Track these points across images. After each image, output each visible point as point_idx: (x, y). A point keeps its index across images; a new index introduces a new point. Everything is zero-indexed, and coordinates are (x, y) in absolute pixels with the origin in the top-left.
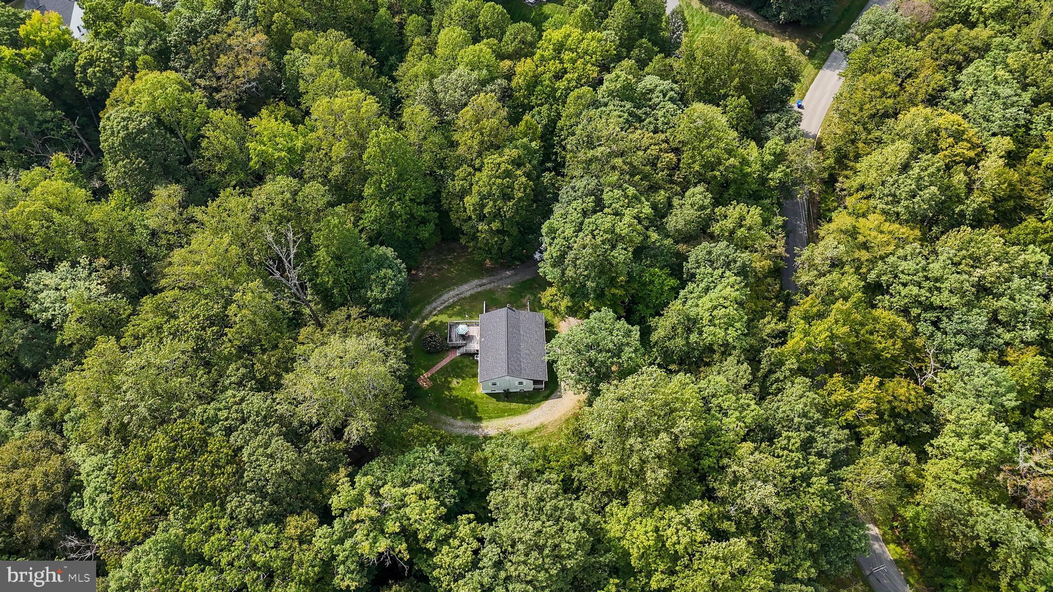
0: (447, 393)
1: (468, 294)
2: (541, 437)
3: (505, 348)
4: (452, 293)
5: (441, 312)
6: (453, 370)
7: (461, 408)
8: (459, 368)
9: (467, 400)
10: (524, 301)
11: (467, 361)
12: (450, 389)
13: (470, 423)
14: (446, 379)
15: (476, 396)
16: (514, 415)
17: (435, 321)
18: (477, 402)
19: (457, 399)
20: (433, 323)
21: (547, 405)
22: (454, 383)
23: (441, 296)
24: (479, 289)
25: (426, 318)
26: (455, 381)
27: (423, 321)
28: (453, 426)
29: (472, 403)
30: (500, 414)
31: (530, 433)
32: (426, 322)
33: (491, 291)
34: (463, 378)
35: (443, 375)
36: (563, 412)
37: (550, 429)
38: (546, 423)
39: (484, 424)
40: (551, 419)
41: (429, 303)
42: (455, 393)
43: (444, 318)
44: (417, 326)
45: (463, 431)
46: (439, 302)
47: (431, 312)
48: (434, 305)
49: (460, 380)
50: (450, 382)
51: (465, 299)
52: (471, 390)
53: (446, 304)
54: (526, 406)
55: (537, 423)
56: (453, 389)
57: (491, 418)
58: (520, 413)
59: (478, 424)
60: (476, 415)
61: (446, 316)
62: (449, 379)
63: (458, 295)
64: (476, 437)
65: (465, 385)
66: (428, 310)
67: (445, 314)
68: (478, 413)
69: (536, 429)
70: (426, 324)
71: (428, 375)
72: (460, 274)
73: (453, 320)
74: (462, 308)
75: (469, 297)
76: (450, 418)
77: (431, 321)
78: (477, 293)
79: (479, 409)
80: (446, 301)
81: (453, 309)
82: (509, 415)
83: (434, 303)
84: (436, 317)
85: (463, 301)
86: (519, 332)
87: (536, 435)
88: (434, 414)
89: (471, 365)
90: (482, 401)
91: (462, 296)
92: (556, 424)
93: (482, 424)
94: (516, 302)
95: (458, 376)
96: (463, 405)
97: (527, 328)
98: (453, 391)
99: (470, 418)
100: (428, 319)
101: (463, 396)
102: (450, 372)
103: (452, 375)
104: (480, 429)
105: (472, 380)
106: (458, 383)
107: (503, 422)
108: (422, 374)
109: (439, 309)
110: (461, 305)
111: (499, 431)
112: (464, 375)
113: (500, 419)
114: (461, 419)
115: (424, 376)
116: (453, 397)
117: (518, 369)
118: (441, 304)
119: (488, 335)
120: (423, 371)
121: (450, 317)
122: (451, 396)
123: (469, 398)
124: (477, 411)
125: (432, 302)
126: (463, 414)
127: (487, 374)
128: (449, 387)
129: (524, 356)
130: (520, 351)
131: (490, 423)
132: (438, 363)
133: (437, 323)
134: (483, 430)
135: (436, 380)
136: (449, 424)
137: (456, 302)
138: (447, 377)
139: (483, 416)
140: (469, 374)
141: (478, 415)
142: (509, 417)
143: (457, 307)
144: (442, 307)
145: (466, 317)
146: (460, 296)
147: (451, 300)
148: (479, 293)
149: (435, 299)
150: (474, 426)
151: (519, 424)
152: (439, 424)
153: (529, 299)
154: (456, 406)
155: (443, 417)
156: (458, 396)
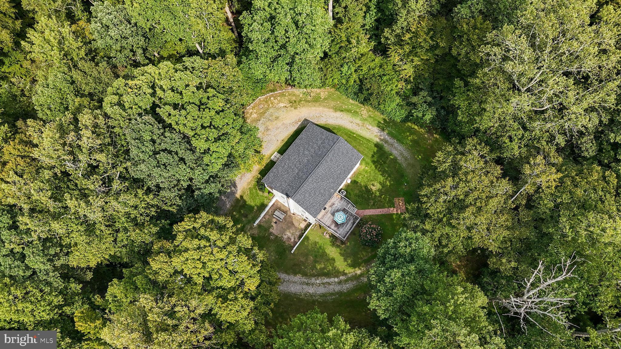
0: (388, 183)
1: (298, 278)
2: (343, 103)
3: (323, 162)
4: (311, 290)
5: (337, 273)
7: (385, 163)
8: (363, 197)
9: (376, 167)
10: (256, 232)
12: (383, 184)
13: (387, 148)
14: (380, 196)
15: (367, 164)
16: (349, 131)
17: (350, 266)
18: (369, 160)
19: (383, 173)
20: (354, 265)
21: (320, 121)
22: (376, 187)
23: (323, 295)
24: (283, 276)
25: (356, 278)
26: (374, 188)
28: (401, 154)
29: (374, 162)
31: (349, 111)
32: (359, 272)
34: (366, 187)
35: (379, 201)
36: (314, 108)
37: (333, 104)
38: (332, 110)
39: (376, 140)
40: (326, 109)
41: (340, 293)
42: (381, 178)
43: (341, 264)
45: (396, 145)
46: (332, 288)
47: (346, 281)
48: (337, 288)
50: (379, 190)
51: (305, 274)
52: (366, 172)
53: (326, 280)
55: (339, 114)
56: (380, 183)
57: (368, 140)
58: (344, 129)
59: (381, 142)
60: (377, 151)
61: (335, 264)
62: (378, 194)
63: (307, 284)
64: (389, 134)
65: (369, 180)
66: (347, 285)
67: (334, 268)
68: (375, 151)
69: (342, 111)
70: (360, 269)
71: (393, 211)
72: (286, 312)
73: (333, 252)
74: (316, 262)
75: (299, 272)
76: (400, 162)
77: (353, 270)
78: (289, 274)
79: (372, 153)
80: (323, 283)
81: (324, 268)
82: (354, 133)
83: (336, 290)
84: (345, 272)
85: (308, 271)
86: (298, 172)
87: (346, 107)
88: (410, 173)
89: (352, 193)
90: (365, 158)
91: (304, 280)
92: (325, 104)
93: (378, 140)
94: (264, 237)
95: (368, 191)
96: (381, 165)
97: (288, 173)
98: (382, 182)
99: (384, 151)
100: (354, 274)
101: (377, 171)
102: (373, 200)
103: (373, 195)
104: (382, 138)
105: (359, 180)
106: (373, 185)
107: (361, 132)
108: (397, 214)
109: (336, 280)
110: (314, 267)
111: (370, 127)
112: (364, 188)
113: (361, 135)
114: (391, 155)
115: (397, 211)
116: (385, 176)
117: (326, 141)
118: (331, 285)
119: (325, 190)
120: (394, 216)
121: (334, 260)
122: (386, 179)
123: (373, 166)
124: (374, 152)
125: (337, 293)
126: (387, 158)
127: (353, 156)
128: (383, 187)
129: (312, 150)
130: (312, 156)
131: (371, 137)
132: (377, 215)
133: (349, 261)
134: (381, 136)
135: (390, 201)
136: (403, 157)
137: (315, 276)
138: (379, 197)
139: (373, 146)
140: (358, 186)
141: (376, 149)
142: (354, 132)
143: (318, 267)
144: (332, 280)
145: (320, 247)
146: (306, 281)
147: (318, 282)
148: (287, 272)
149: (332, 294)
150: (385, 143)
151: (352, 122)
152: (412, 162)
153: (251, 228)
154: (388, 167)
155: (404, 165)
156: (381, 175)
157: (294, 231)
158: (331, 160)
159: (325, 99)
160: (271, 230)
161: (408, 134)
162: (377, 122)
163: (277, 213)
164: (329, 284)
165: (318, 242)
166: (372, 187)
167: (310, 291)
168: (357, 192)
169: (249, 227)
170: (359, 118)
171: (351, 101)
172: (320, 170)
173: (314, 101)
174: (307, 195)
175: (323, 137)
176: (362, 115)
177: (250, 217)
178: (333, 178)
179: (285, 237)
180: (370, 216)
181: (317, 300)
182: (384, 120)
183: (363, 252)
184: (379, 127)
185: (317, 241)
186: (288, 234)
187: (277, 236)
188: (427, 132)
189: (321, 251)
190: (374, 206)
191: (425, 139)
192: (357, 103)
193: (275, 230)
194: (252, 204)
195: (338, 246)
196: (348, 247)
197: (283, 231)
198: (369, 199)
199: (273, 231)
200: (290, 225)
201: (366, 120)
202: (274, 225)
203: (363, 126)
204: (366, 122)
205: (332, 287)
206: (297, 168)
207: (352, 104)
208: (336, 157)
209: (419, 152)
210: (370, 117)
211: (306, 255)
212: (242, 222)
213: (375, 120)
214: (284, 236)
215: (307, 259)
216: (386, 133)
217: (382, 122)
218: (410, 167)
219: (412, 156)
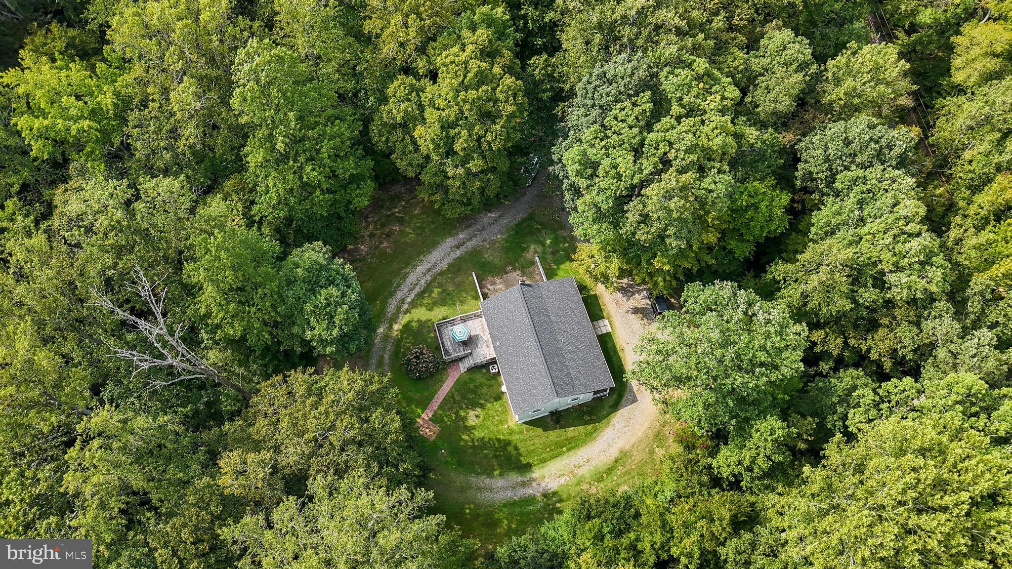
0: (465, 437)
1: (444, 265)
2: (628, 473)
3: (539, 353)
4: (420, 269)
5: (414, 305)
6: (464, 396)
7: (495, 456)
8: (472, 391)
9: (499, 440)
10: (529, 256)
11: (479, 378)
12: (469, 429)
13: (515, 477)
14: (457, 414)
15: (512, 432)
16: (576, 447)
17: (410, 322)
18: (514, 438)
19: (484, 444)
20: (407, 326)
21: (619, 418)
22: (473, 418)
23: (405, 278)
24: (458, 253)
25: (394, 320)
26: (472, 413)
27: (391, 327)
28: (491, 490)
29: (508, 443)
30: (558, 450)
31: (610, 470)
32: (396, 327)
33: (475, 253)
34: (482, 407)
35: (451, 409)
36: (647, 424)
37: (637, 457)
38: (627, 447)
39: (536, 473)
40: (634, 440)
41: (392, 294)
42: (478, 434)
43: (420, 314)
44: (386, 338)
45: (509, 494)
46: (404, 289)
47: (399, 308)
48: (399, 295)
49: (478, 411)
50: (465, 419)
51: (442, 273)
52: (501, 422)
53: (417, 290)
54: (590, 427)
55: (614, 453)
56: (473, 428)
57: (543, 461)
58: (585, 442)
59: (528, 476)
60: (521, 461)
61: (424, 308)
62: (462, 414)
63: (429, 270)
64: (532, 500)
65: (488, 417)
66: (393, 307)
67: (421, 305)
68: (522, 459)
69: (616, 461)
70: (397, 330)
71: (427, 415)
72: (421, 234)
73: (437, 314)
74: (444, 291)
75: (448, 270)
76: (483, 477)
77: (403, 323)
78: (455, 259)
79: (522, 450)
80: (416, 285)
81: (430, 296)
82: (569, 450)
83: (399, 292)
84: (408, 314)
85: (441, 279)
86: (550, 318)
87: (619, 472)
88: (458, 478)
89: (487, 383)
90: (522, 436)
91: (437, 270)
92: (643, 445)
93: (534, 475)
94: (517, 260)
95: (474, 405)
96: (496, 450)
97: (559, 308)
98: (473, 431)
99: (513, 469)
100: (399, 321)
101: (492, 436)
102: (460, 401)
103: (464, 406)
104: (534, 484)
105: (497, 405)
107: (564, 462)
108: (419, 416)
109: (409, 300)
110: (440, 286)
111: (562, 480)
112: (482, 402)
113: (558, 459)
114: (500, 475)
115: (423, 419)
116: (477, 441)
117: (567, 380)
118: (409, 291)
119: (504, 334)
120: (419, 411)
121: (430, 309)
122: (473, 440)
123: (502, 437)
124: (520, 455)
125: (395, 291)
126: (500, 466)
127: (523, 401)
128: (466, 427)
129: (568, 356)
130: (560, 349)
131: (546, 469)
132: (437, 392)
133: (414, 324)
134: (539, 485)
135: (443, 420)
136: (485, 488)
137: (431, 282)
138: (458, 412)
139: (531, 461)
140: (490, 397)
142: (571, 453)
143: (436, 290)
144: (413, 296)
145: (455, 305)
146: (434, 271)
147: (423, 281)
148: (459, 259)
149: (399, 286)
150: (523, 482)
151: (588, 461)
152: (470, 493)
153: (536, 252)
154: (486, 455)
155: (473, 479)
156: (484, 438)
158: (535, 365)
159: (652, 452)
160: (519, 272)
162: (564, 497)
164: (411, 290)
165: (461, 305)
166: (477, 413)
167: (420, 267)
168: (485, 390)
169: (539, 250)
170: (587, 475)
171: (626, 488)
172: (530, 341)
173: (659, 433)
175: (577, 383)
176: (590, 484)
177: (549, 257)
178: (511, 354)
179: (498, 281)
180: (443, 382)
184: (555, 493)
185: (464, 305)
186: (500, 286)
187: (506, 273)
189: (450, 302)
190: (450, 396)
193: (515, 276)
194: (563, 266)
197: (506, 283)
199: (515, 274)
201: (578, 484)
204: (574, 481)
205: (406, 290)
206: (557, 322)
207: (618, 485)
208: (535, 374)
209: (475, 516)
210: (579, 495)
211: (459, 286)
212: (550, 246)
214: (500, 280)
215: (454, 283)
216: (539, 497)
217: (558, 505)
218: (464, 484)
219: (477, 501)
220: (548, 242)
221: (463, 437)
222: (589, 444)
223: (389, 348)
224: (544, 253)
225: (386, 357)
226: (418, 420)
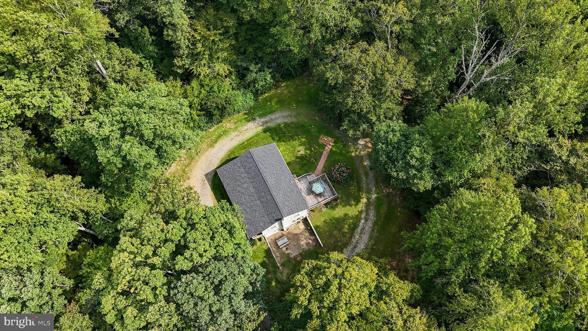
0: (303, 140)
2: (209, 137)
5: (358, 218)
7: (284, 133)
8: (305, 165)
9: (284, 141)
12: (302, 144)
13: (272, 125)
14: (311, 151)
15: (278, 147)
16: (239, 145)
17: (357, 204)
18: (275, 144)
19: (292, 138)
20: (358, 201)
21: (215, 164)
22: (302, 151)
23: (370, 238)
25: (368, 205)
26: (302, 152)
27: (368, 199)
28: (283, 117)
29: (279, 141)
30: (250, 142)
31: (220, 136)
32: (365, 200)
34: (297, 157)
35: (315, 153)
36: (199, 163)
37: (204, 146)
38: (210, 149)
39: (260, 129)
40: (207, 154)
41: (375, 224)
42: (296, 143)
43: (352, 211)
44: (369, 192)
45: (273, 117)
46: (368, 229)
47: (367, 214)
48: (370, 224)
50: (306, 149)
51: (346, 245)
52: (285, 151)
53: (359, 230)
55: (217, 146)
56: (300, 145)
57: (257, 135)
58: (235, 148)
59: (264, 127)
60: (270, 133)
61: (350, 215)
62: (308, 152)
63: (355, 247)
64: (261, 116)
65: (292, 152)
66: (371, 214)
67: (352, 218)
68: (269, 135)
69: (216, 141)
70: (363, 198)
71: (328, 148)
73: (339, 212)
74: (340, 230)
76: (289, 122)
77: (361, 203)
79: (270, 138)
80: (361, 233)
81: (349, 226)
82: (244, 143)
83: (371, 226)
84: (360, 210)
85: (344, 240)
86: (261, 201)
87: (214, 136)
88: (302, 119)
89: (297, 171)
91: (350, 248)
92: (201, 152)
93: (261, 128)
95: (302, 158)
96: (284, 136)
97: (256, 211)
98: (300, 143)
99: (273, 128)
100: (364, 205)
101: (288, 143)
102: (311, 158)
103: (308, 156)
104: (261, 124)
105: (289, 160)
106: (299, 151)
107: (246, 136)
108: (333, 146)
109: (363, 221)
110: (344, 234)
111: (245, 128)
112: (298, 160)
113: (249, 138)
114: (280, 125)
115: (330, 145)
116: (296, 139)
117: (245, 163)
118: (364, 228)
119: (289, 187)
120: (334, 149)
121: (346, 215)
122: (299, 139)
123: (282, 143)
124: (271, 136)
125: (374, 226)
126: (281, 129)
127: (270, 150)
128: (304, 145)
129: (246, 179)
130: (251, 182)
131: (255, 132)
132: (326, 161)
133: (353, 203)
134: (258, 124)
135: (318, 146)
136: (287, 117)
137: (352, 237)
138: (311, 152)
139: (264, 134)
140: (294, 163)
141: (268, 134)
142: (242, 142)
143: (346, 230)
144: (361, 224)
145: (330, 220)
146: (352, 247)
147: (357, 237)
149: (373, 231)
150: (267, 123)
151: (232, 139)
152: (295, 113)
153: (282, 273)
154: (289, 132)
155: (294, 120)
156: (293, 141)
157: (304, 236)
158: (266, 168)
160: (292, 256)
161: (269, 103)
162: (244, 121)
163: (280, 243)
164: (363, 229)
165: (326, 220)
166: (300, 153)
167: (362, 248)
168: (298, 167)
169: (279, 274)
170: (231, 132)
171: (210, 130)
172: (270, 181)
173: (192, 160)
174: (287, 204)
175: (239, 165)
176: (230, 128)
177: (271, 269)
178: (282, 175)
179: (305, 246)
180: (323, 167)
181: (372, 245)
182: (245, 114)
183: (351, 188)
184: (249, 121)
185: (324, 220)
186: (303, 242)
187: (300, 254)
188: (276, 89)
189: (334, 221)
190: (317, 160)
191: (281, 94)
192: (216, 126)
193: (293, 253)
195: (337, 205)
196: (342, 198)
197: (299, 246)
198: (309, 161)
199: (294, 255)
200: (296, 237)
201: (236, 128)
202: (289, 251)
203: (241, 132)
204: (239, 129)
205: (366, 228)
206: (256, 200)
207: (215, 131)
208: (265, 163)
209: (289, 104)
210: (236, 123)
211: (331, 235)
212: (272, 279)
213: (241, 121)
214: (303, 247)
215: (335, 237)
216: (258, 119)
217: (246, 116)
218: (299, 117)
219: (290, 110)
220: (274, 284)
221: (305, 140)
222: (232, 148)
223: (365, 185)
224: (275, 272)
225: (364, 179)
226: (333, 144)
